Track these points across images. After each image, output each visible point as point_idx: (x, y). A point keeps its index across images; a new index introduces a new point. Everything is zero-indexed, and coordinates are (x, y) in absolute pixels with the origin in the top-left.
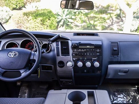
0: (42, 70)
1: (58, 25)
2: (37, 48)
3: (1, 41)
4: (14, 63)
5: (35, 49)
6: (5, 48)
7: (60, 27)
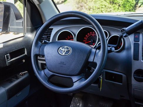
0: (105, 80)
1: (137, 3)
2: (101, 42)
3: (52, 29)
4: (65, 64)
5: (97, 44)
6: (57, 40)
7: (140, 6)
